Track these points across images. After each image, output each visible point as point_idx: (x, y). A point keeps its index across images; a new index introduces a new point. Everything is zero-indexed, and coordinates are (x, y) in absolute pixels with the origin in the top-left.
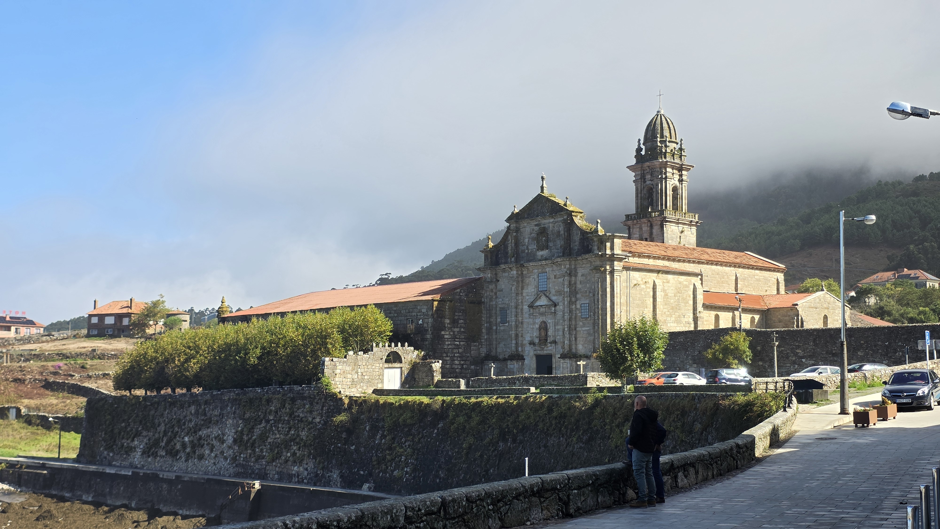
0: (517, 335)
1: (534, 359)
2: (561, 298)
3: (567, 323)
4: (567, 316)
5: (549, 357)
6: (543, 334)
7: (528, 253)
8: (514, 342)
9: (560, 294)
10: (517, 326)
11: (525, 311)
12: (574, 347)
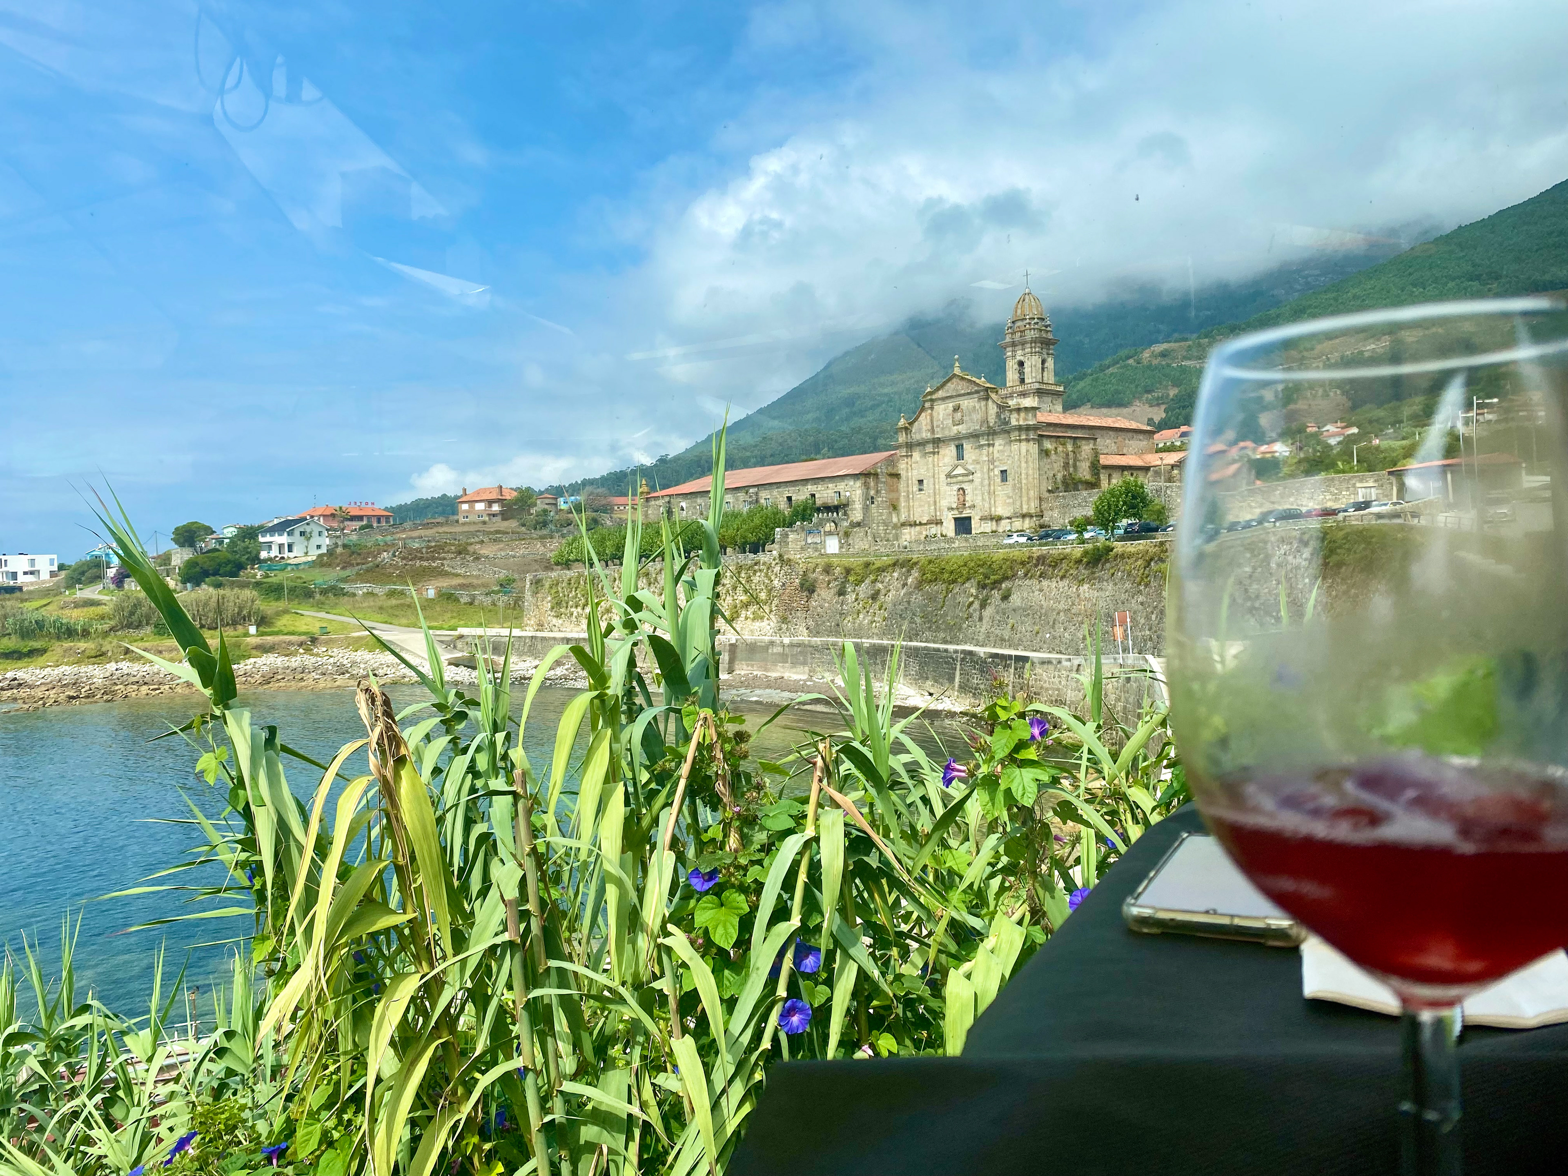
0: (935, 502)
1: (953, 521)
2: (978, 466)
3: (987, 488)
4: (986, 482)
5: (969, 518)
6: (962, 499)
7: (943, 429)
8: (933, 508)
9: (978, 463)
10: (935, 493)
11: (941, 480)
12: (993, 509)
